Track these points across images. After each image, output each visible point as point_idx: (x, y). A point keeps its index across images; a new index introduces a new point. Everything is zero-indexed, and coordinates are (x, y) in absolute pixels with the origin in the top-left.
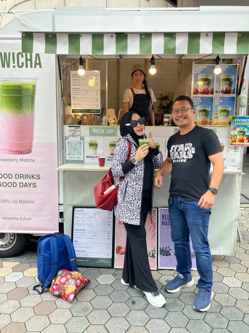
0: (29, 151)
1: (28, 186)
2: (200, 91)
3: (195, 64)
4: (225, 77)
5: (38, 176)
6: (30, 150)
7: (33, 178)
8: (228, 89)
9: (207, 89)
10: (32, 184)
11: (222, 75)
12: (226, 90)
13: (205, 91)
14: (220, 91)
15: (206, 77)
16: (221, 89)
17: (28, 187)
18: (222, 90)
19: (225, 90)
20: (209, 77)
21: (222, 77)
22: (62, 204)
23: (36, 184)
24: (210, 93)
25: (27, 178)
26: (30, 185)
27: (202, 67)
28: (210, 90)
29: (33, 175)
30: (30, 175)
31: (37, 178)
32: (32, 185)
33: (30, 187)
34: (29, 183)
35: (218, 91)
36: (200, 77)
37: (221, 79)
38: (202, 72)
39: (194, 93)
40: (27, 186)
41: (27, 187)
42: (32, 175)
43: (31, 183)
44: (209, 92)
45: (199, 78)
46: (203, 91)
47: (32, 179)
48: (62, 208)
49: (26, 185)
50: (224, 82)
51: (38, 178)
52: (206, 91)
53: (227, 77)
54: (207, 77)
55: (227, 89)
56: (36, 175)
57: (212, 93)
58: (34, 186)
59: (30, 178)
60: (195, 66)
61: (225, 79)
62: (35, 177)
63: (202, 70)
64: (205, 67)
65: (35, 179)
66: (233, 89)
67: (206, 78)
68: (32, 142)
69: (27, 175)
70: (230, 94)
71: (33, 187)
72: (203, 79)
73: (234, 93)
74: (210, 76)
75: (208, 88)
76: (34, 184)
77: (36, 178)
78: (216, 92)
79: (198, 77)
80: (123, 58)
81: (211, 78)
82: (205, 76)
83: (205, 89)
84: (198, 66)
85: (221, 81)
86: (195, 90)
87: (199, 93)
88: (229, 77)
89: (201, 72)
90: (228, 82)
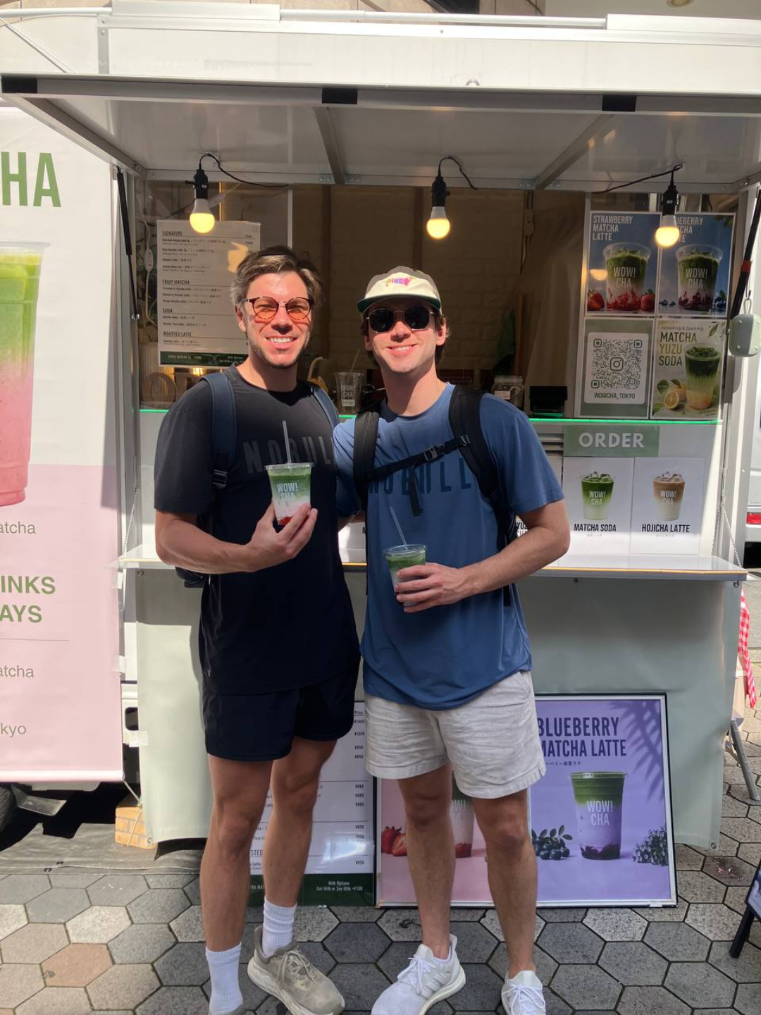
0: (14, 495)
1: (15, 616)
2: (608, 299)
3: (592, 209)
4: (693, 256)
5: (47, 581)
6: (18, 492)
7: (31, 588)
8: (703, 296)
9: (634, 294)
10: (26, 610)
11: (681, 249)
12: (694, 297)
13: (627, 299)
14: (677, 302)
15: (628, 254)
16: (680, 294)
17: (12, 620)
18: (683, 299)
19: (691, 299)
20: (638, 255)
21: (681, 254)
22: (135, 682)
23: (39, 609)
24: (642, 305)
25: (10, 590)
26: (20, 614)
27: (616, 220)
28: (644, 298)
29: (30, 581)
30: (20, 578)
31: (44, 590)
32: (26, 614)
33: (20, 620)
34: (15, 607)
35: (670, 303)
36: (610, 252)
37: (680, 259)
38: (616, 237)
39: (591, 308)
40: (10, 616)
41: (8, 619)
42: (27, 578)
43: (24, 607)
44: (640, 302)
45: (607, 258)
46: (619, 302)
47: (28, 591)
48: (135, 695)
49: (6, 614)
50: (689, 273)
51: (49, 589)
52: (630, 301)
53: (700, 255)
54: (632, 255)
55: (698, 293)
56: (40, 579)
57: (650, 307)
58: (35, 618)
59: (20, 590)
60: (593, 215)
61: (691, 261)
62: (38, 584)
63: (617, 230)
64: (627, 220)
65: (37, 592)
66: (717, 295)
67: (630, 258)
68: (24, 466)
69: (11, 579)
70: (708, 311)
71: (30, 619)
72: (619, 259)
73: (721, 308)
74: (644, 252)
75: (635, 291)
76: (34, 610)
77: (40, 590)
78: (664, 304)
79: (604, 253)
80: (346, 183)
81: (646, 258)
82: (625, 249)
83: (626, 295)
84: (605, 215)
85: (680, 268)
86: (591, 295)
87: (606, 307)
88: (705, 254)
89: (614, 235)
90: (702, 273)
